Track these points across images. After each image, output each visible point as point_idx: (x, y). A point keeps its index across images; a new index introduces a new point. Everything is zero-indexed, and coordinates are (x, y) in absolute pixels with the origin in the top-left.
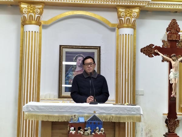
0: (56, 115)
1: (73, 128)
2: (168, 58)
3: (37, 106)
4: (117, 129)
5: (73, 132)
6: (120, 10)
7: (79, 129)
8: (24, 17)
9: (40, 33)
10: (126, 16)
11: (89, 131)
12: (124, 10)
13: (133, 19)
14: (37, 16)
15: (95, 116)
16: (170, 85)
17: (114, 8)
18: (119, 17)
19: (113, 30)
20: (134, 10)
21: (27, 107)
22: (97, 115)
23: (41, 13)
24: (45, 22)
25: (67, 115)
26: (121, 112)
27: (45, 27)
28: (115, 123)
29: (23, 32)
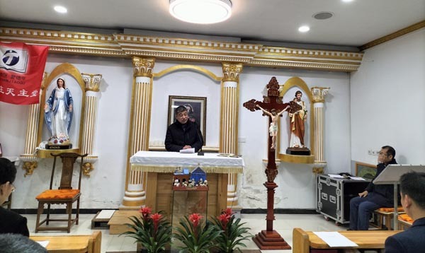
0: (162, 166)
1: (177, 181)
2: (268, 113)
3: (143, 158)
4: (220, 179)
5: (178, 185)
6: (225, 65)
7: (184, 180)
8: (136, 69)
9: (151, 84)
10: (230, 70)
11: (193, 184)
12: (228, 66)
13: (237, 74)
14: (148, 69)
15: (199, 168)
16: (270, 138)
17: (220, 64)
18: (224, 71)
19: (218, 82)
20: (238, 66)
21: (134, 158)
22: (201, 166)
23: (152, 67)
24: (156, 74)
25: (172, 166)
26: (224, 164)
27: (156, 79)
28: (218, 174)
29: (135, 83)
